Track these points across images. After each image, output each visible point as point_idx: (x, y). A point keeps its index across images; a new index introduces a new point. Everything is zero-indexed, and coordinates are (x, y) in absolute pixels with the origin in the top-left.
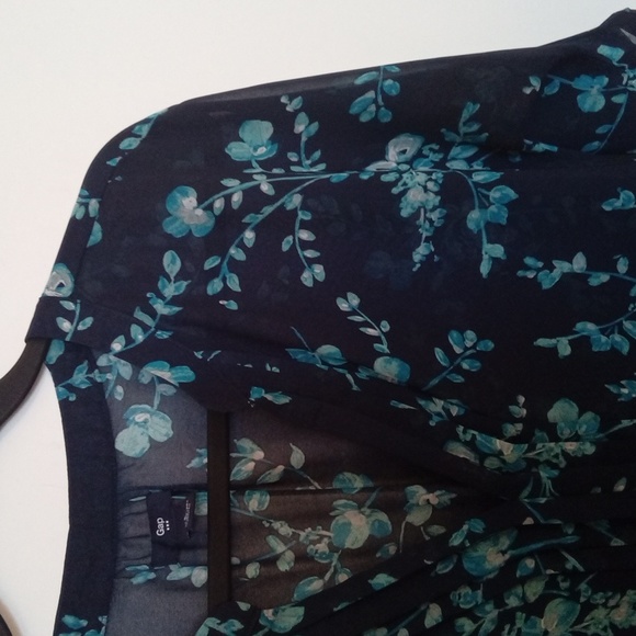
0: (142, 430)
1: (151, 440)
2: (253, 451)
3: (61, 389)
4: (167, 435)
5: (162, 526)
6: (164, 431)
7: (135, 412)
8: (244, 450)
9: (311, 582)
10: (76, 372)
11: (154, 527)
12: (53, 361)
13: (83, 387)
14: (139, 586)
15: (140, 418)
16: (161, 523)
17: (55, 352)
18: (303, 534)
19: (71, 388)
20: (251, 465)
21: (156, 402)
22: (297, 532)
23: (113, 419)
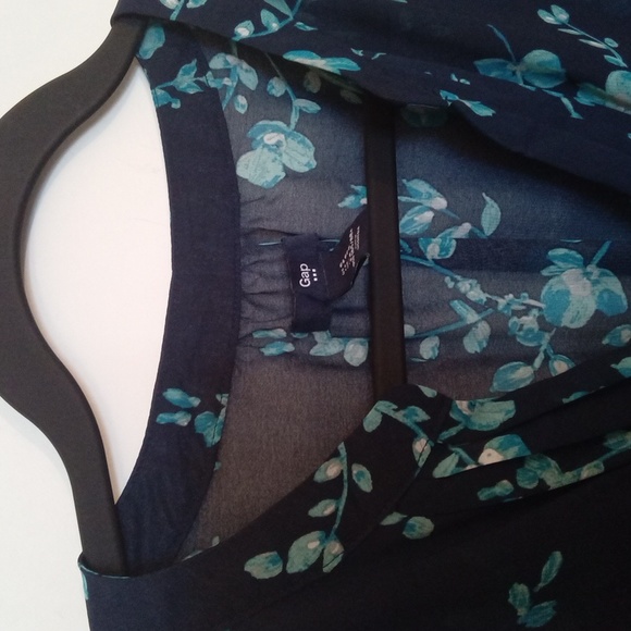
0: (273, 155)
1: (286, 169)
2: (430, 196)
3: (160, 92)
4: (308, 164)
5: (307, 276)
6: (305, 160)
7: (264, 130)
8: (419, 194)
9: (516, 368)
10: (181, 72)
11: (296, 275)
12: (149, 55)
13: (191, 92)
14: (273, 358)
15: (271, 138)
16: (305, 271)
17: (153, 42)
18: (502, 302)
19: (173, 92)
20: (429, 215)
21: (294, 118)
22: (494, 298)
23: (233, 136)
